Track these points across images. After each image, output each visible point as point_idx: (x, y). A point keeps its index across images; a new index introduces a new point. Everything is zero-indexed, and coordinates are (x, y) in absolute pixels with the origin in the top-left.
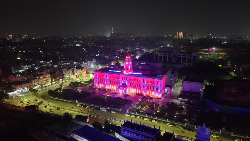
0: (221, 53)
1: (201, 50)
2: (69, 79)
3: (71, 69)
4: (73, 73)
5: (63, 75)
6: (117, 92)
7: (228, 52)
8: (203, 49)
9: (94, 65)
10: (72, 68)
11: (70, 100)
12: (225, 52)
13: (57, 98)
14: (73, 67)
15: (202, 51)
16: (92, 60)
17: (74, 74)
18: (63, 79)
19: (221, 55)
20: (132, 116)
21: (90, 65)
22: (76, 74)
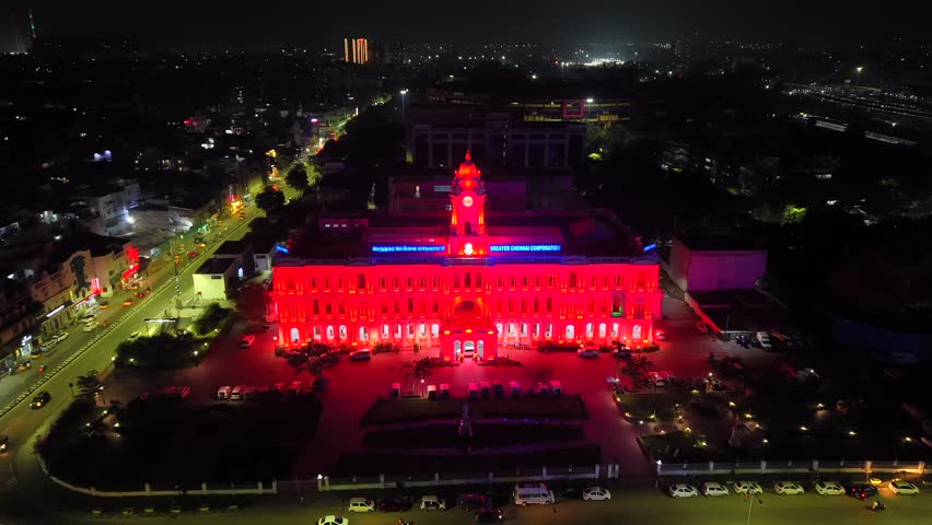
0: (603, 118)
1: (534, 109)
2: (66, 321)
3: (67, 265)
4: (82, 284)
5: (38, 307)
6: (447, 359)
7: (621, 112)
8: (541, 106)
9: (139, 213)
10: (71, 259)
11: (267, 485)
12: (612, 112)
13: (152, 489)
14: (74, 252)
15: (540, 114)
16: (119, 189)
17: (88, 285)
18: (39, 333)
19: (602, 124)
20: (712, 492)
21: (112, 215)
22: (96, 284)
